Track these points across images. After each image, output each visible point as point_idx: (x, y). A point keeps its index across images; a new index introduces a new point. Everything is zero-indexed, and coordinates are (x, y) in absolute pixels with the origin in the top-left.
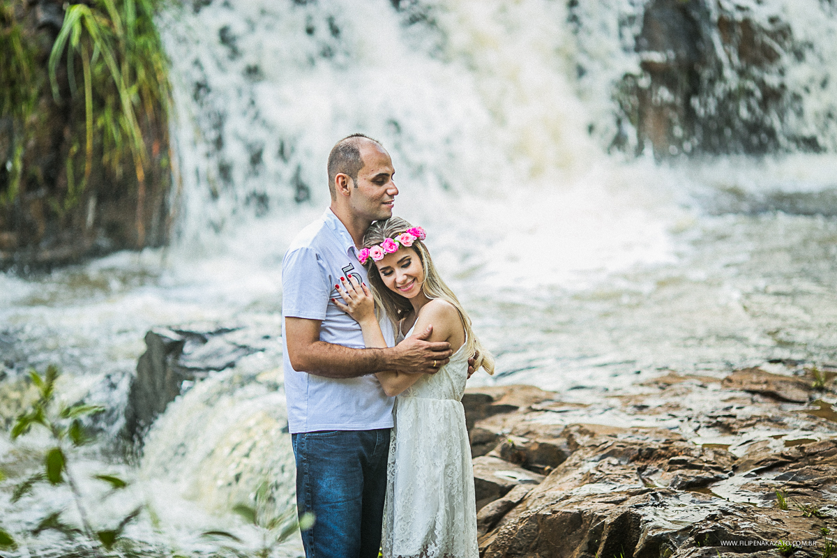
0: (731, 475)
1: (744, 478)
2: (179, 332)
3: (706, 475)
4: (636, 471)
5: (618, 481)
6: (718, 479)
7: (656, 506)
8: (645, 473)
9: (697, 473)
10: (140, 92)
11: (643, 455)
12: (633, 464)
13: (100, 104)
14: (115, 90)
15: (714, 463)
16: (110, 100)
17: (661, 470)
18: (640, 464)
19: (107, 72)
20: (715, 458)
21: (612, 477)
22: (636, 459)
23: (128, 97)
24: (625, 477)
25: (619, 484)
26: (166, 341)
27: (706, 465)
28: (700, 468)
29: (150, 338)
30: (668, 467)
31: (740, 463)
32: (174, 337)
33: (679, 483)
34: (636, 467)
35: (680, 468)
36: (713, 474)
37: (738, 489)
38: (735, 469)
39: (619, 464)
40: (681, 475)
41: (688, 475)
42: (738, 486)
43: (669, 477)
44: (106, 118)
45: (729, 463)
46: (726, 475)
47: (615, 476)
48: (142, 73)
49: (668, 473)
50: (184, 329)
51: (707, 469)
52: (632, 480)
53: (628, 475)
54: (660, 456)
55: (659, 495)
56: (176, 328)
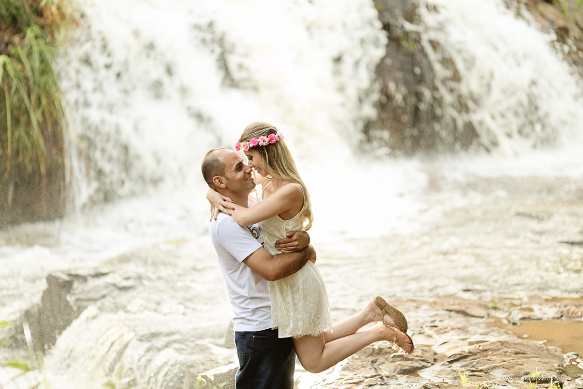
0: (432, 364)
1: (441, 366)
2: (70, 275)
3: (416, 364)
4: (370, 363)
5: (358, 369)
6: (423, 367)
7: (382, 385)
8: (376, 364)
9: (411, 363)
10: (43, 114)
11: (375, 352)
12: (368, 358)
13: (16, 121)
14: (27, 112)
15: (422, 357)
16: (23, 119)
17: (386, 362)
18: (373, 358)
19: (21, 100)
20: (422, 353)
21: (354, 367)
22: (371, 355)
23: (35, 117)
24: (363, 367)
25: (359, 371)
26: (61, 281)
27: (416, 358)
28: (412, 360)
29: (51, 279)
30: (391, 360)
31: (438, 357)
32: (66, 278)
33: (398, 370)
34: (371, 360)
35: (399, 361)
36: (420, 364)
37: (436, 373)
38: (435, 360)
39: (360, 358)
40: (399, 365)
41: (404, 365)
42: (437, 371)
43: (392, 366)
44: (21, 131)
45: (431, 357)
46: (429, 365)
47: (356, 366)
48: (44, 101)
49: (392, 364)
50: (73, 272)
51: (417, 361)
52: (368, 368)
53: (365, 365)
54: (386, 353)
55: (385, 378)
56: (67, 273)
